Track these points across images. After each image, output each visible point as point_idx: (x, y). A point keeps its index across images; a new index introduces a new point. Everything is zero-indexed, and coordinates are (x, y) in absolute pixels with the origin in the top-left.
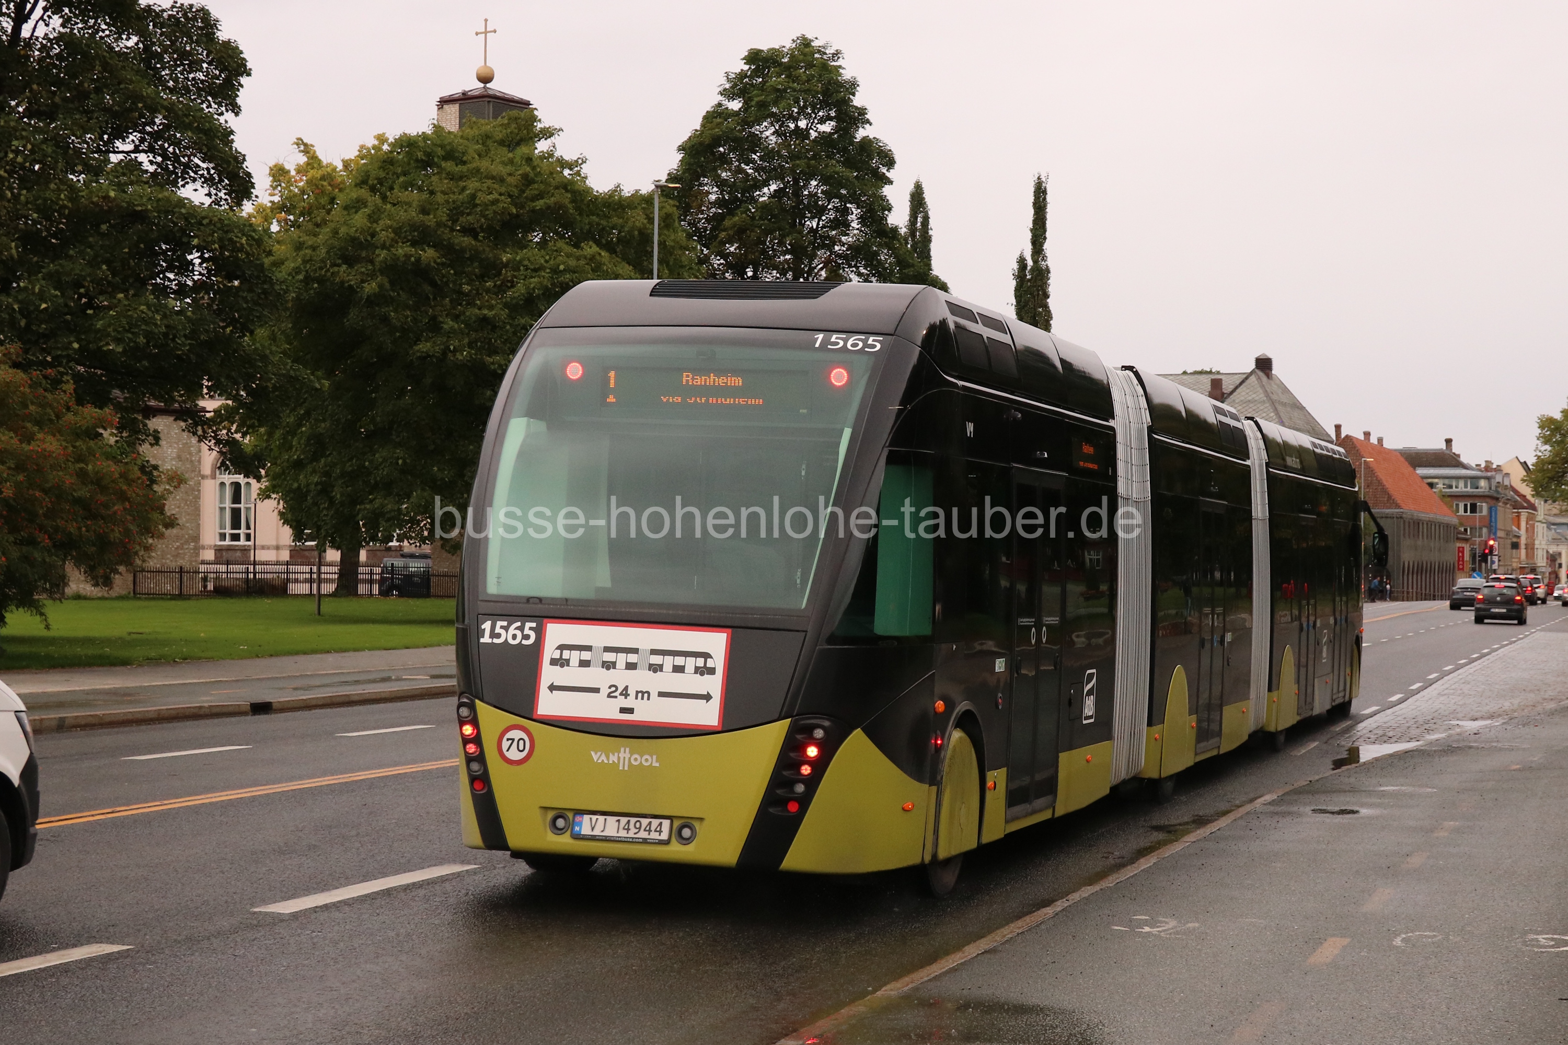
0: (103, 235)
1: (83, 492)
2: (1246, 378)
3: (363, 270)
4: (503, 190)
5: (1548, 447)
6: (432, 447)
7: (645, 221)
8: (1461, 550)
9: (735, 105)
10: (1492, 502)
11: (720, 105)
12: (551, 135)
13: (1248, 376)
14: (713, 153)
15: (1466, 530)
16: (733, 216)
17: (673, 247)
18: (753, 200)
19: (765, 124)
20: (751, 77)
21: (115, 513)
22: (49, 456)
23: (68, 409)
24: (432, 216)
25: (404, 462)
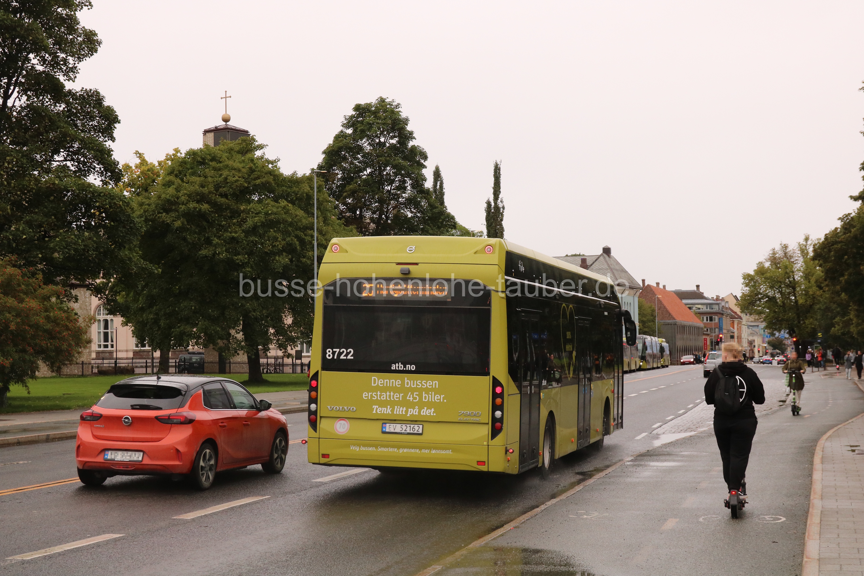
0: (52, 202)
1: (49, 326)
2: (598, 258)
3: (173, 215)
4: (240, 175)
5: (748, 288)
6: (208, 300)
7: (309, 189)
8: (706, 340)
9: (350, 131)
10: (720, 316)
11: (342, 132)
12: (262, 148)
13: (599, 257)
14: (339, 155)
15: (707, 330)
16: (350, 185)
17: (322, 201)
18: (360, 177)
19: (364, 140)
20: (357, 117)
21: (64, 336)
22: (32, 309)
23: (40, 287)
24: (206, 188)
25: (195, 308)
